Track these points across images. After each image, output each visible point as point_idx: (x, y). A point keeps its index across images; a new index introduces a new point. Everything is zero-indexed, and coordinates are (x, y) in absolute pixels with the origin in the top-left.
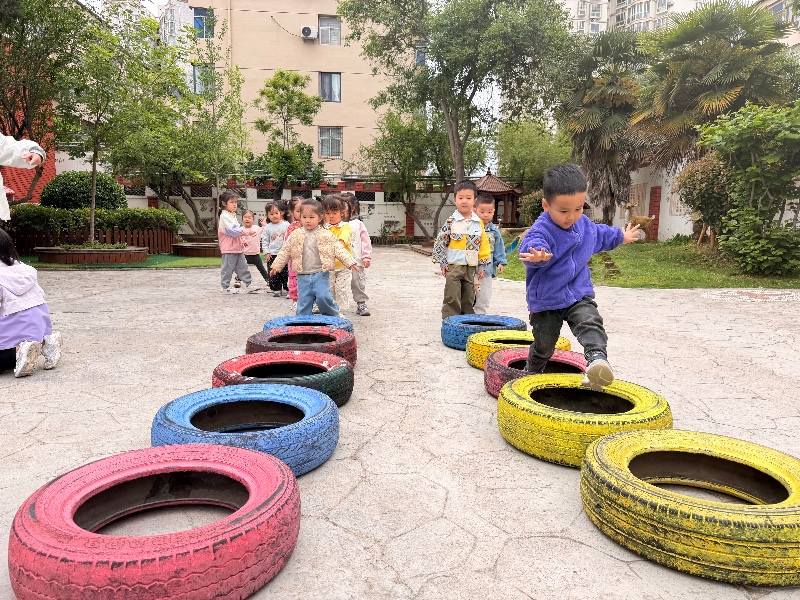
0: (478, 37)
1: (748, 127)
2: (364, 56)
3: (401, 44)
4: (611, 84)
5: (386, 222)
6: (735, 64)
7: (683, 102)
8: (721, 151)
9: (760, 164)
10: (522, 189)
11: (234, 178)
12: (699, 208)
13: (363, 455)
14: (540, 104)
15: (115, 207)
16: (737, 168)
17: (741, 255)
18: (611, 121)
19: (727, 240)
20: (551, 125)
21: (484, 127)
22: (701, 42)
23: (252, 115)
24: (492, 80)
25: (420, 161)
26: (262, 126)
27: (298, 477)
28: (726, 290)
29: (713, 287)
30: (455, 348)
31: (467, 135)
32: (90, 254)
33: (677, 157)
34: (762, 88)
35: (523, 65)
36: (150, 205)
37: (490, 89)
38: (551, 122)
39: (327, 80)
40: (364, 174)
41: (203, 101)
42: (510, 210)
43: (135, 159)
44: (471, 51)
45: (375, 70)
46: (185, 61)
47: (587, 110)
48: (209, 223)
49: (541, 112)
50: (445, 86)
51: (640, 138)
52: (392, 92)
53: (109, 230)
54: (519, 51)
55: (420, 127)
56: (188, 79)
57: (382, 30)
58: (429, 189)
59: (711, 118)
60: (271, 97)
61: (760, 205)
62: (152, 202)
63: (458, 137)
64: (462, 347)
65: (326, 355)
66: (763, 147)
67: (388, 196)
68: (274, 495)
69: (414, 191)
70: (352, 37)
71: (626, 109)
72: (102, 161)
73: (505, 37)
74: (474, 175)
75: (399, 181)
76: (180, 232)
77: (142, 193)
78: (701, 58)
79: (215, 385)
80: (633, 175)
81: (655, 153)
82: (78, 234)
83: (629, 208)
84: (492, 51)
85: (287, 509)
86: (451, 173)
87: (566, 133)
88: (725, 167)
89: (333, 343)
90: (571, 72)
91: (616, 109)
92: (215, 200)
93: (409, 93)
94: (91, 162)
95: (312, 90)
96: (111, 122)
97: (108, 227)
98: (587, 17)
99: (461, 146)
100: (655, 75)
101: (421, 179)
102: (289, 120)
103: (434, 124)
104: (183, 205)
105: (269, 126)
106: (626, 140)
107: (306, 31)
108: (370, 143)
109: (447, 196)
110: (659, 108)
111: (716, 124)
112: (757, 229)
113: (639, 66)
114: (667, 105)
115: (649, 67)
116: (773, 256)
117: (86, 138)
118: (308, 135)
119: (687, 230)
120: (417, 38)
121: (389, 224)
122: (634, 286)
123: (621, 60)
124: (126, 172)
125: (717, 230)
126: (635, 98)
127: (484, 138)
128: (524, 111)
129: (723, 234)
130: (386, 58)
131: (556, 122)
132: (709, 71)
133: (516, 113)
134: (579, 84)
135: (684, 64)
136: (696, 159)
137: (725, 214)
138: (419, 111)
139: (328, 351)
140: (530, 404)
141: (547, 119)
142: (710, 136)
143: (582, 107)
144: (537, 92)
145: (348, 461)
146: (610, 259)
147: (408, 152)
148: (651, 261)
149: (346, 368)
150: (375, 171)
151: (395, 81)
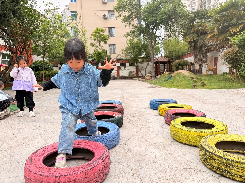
0: (157, 14)
2: (122, 22)
3: (133, 18)
4: (200, 26)
5: (130, 72)
7: (224, 30)
8: (238, 45)
10: (172, 60)
12: (231, 63)
13: (128, 143)
14: (177, 34)
15: (50, 71)
16: (243, 50)
18: (200, 38)
19: (241, 73)
20: (181, 39)
21: (160, 41)
22: (229, 11)
23: (89, 42)
24: (162, 27)
25: (140, 53)
26: (92, 45)
27: (109, 150)
28: (241, 89)
29: (237, 88)
30: (154, 110)
31: (155, 44)
33: (223, 47)
35: (171, 21)
37: (161, 30)
39: (111, 30)
40: (123, 57)
42: (169, 66)
43: (55, 56)
44: (155, 18)
45: (125, 26)
46: (69, 26)
47: (193, 35)
50: (147, 29)
51: (211, 42)
52: (131, 32)
53: (48, 78)
54: (170, 17)
55: (140, 42)
56: (70, 32)
57: (127, 14)
58: (143, 61)
59: (234, 34)
60: (95, 36)
63: (152, 44)
64: (157, 109)
65: (115, 112)
67: (131, 64)
68: (102, 156)
69: (138, 62)
70: (118, 16)
71: (205, 33)
72: (46, 57)
73: (165, 13)
74: (157, 56)
75: (134, 59)
77: (58, 66)
78: (229, 16)
79: (82, 122)
80: (208, 54)
81: (215, 46)
82: (40, 79)
84: (162, 18)
85: (106, 160)
86: (150, 56)
87: (186, 42)
88: (239, 50)
89: (116, 109)
90: (187, 23)
91: (202, 34)
93: (136, 32)
94: (43, 58)
95: (106, 33)
96: (48, 45)
97: (48, 76)
98: (191, 6)
99: (153, 47)
100: (214, 22)
101: (140, 58)
102: (100, 42)
103: (144, 41)
105: (94, 45)
106: (206, 43)
107: (104, 16)
108: (125, 48)
109: (149, 63)
110: (216, 32)
111: (236, 36)
113: (209, 20)
114: (218, 32)
115: (212, 20)
117: (41, 51)
118: (106, 47)
119: (227, 70)
120: (138, 16)
121: (131, 72)
122: (210, 89)
123: (203, 18)
124: (53, 60)
125: (237, 70)
126: (208, 30)
127: (160, 45)
128: (172, 35)
129: (239, 71)
130: (129, 22)
131: (183, 39)
132: (232, 20)
133: (170, 36)
134: (190, 27)
135: (224, 18)
136: (229, 48)
137: (240, 65)
138: (139, 38)
139: (115, 111)
140: (181, 127)
141: (180, 38)
142: (234, 40)
143: (191, 34)
144: (176, 30)
145: (123, 145)
146: (202, 81)
147: (136, 50)
148: (216, 81)
149: (121, 116)
150: (126, 56)
151: (132, 29)
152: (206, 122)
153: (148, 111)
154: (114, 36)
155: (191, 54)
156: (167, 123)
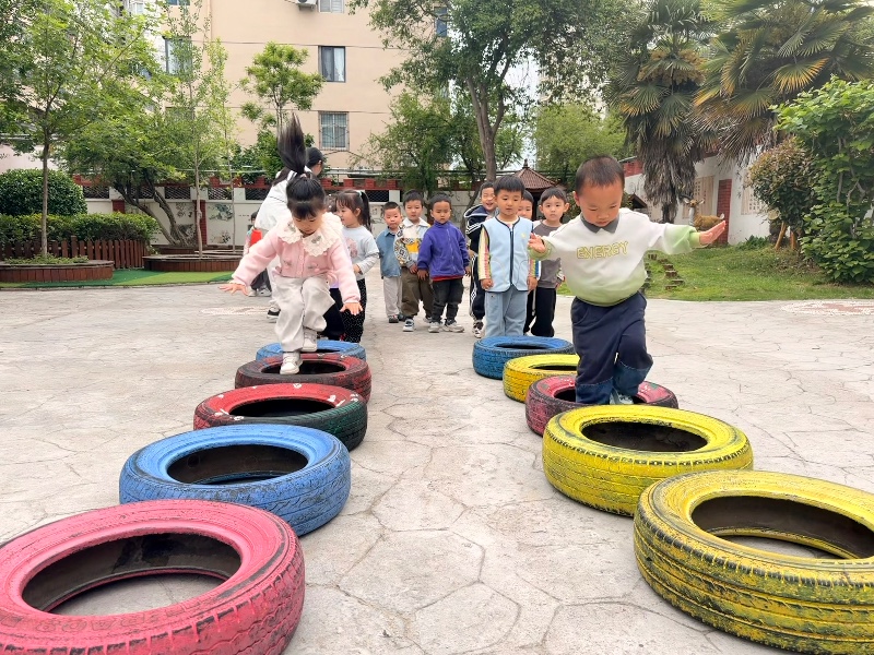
1: (834, 107)
2: (372, 26)
3: (417, 12)
4: (670, 57)
6: (817, 32)
7: (755, 78)
8: (802, 135)
9: (848, 152)
11: (217, 176)
12: (776, 205)
13: (380, 509)
14: (585, 83)
15: (72, 212)
16: (822, 157)
17: (826, 260)
18: (670, 102)
19: (810, 242)
20: (599, 106)
21: (520, 111)
22: (776, 6)
23: (237, 99)
24: (527, 53)
25: (442, 152)
26: (251, 112)
27: (300, 537)
28: (810, 302)
29: (794, 298)
30: (489, 377)
31: (499, 120)
32: (42, 270)
33: (750, 144)
34: (849, 61)
35: (564, 34)
36: (115, 210)
37: (525, 65)
38: (600, 104)
39: (328, 54)
40: (376, 168)
41: (177, 83)
43: (95, 154)
44: (502, 19)
45: (386, 42)
46: (154, 33)
47: (643, 89)
48: (188, 231)
49: (587, 92)
50: (470, 62)
51: (707, 121)
52: (407, 69)
53: (64, 244)
54: (559, 18)
55: (443, 111)
56: (158, 57)
58: (455, 186)
59: (791, 96)
60: (261, 76)
61: (848, 201)
62: (118, 206)
63: (488, 122)
64: (499, 376)
65: (332, 388)
66: (852, 130)
68: (272, 560)
69: (436, 188)
70: (358, 3)
71: (688, 87)
72: (56, 156)
74: (507, 169)
75: (418, 177)
76: (152, 243)
77: (105, 195)
78: (777, 25)
79: (197, 427)
80: (698, 166)
81: (723, 139)
82: (27, 246)
83: (693, 206)
84: (527, 18)
85: (288, 579)
86: (480, 167)
87: (617, 116)
88: (807, 156)
89: (342, 374)
90: (621, 44)
91: (676, 88)
92: (195, 202)
93: (427, 70)
94: (41, 158)
95: (310, 68)
96: (64, 108)
97: (63, 236)
99: (491, 133)
100: (723, 46)
101: (445, 173)
102: (283, 103)
103: (459, 108)
104: (156, 209)
105: (259, 111)
106: (690, 124)
108: (382, 131)
110: (727, 84)
111: (797, 103)
112: (846, 229)
113: (703, 35)
114: (737, 85)
115: (715, 35)
116: (865, 261)
117: (34, 128)
119: (763, 231)
120: (438, 4)
122: (700, 299)
123: (681, 28)
124: (85, 170)
125: (799, 230)
126: (699, 74)
127: (519, 124)
128: (567, 90)
129: (806, 235)
130: (400, 28)
131: (605, 104)
132: (787, 39)
133: (558, 93)
134: (632, 58)
135: (758, 31)
136: (772, 145)
137: (808, 211)
138: (441, 92)
139: (335, 383)
140: (582, 443)
141: (594, 101)
142: (788, 118)
143: (636, 85)
144: (582, 68)
145: (361, 516)
146: (671, 267)
147: (428, 142)
148: (721, 269)
149: (357, 403)
150: (388, 165)
151: (410, 56)
152: (675, 424)
153: (467, 384)
154: (341, 78)
155: (636, 165)
156: (534, 427)
